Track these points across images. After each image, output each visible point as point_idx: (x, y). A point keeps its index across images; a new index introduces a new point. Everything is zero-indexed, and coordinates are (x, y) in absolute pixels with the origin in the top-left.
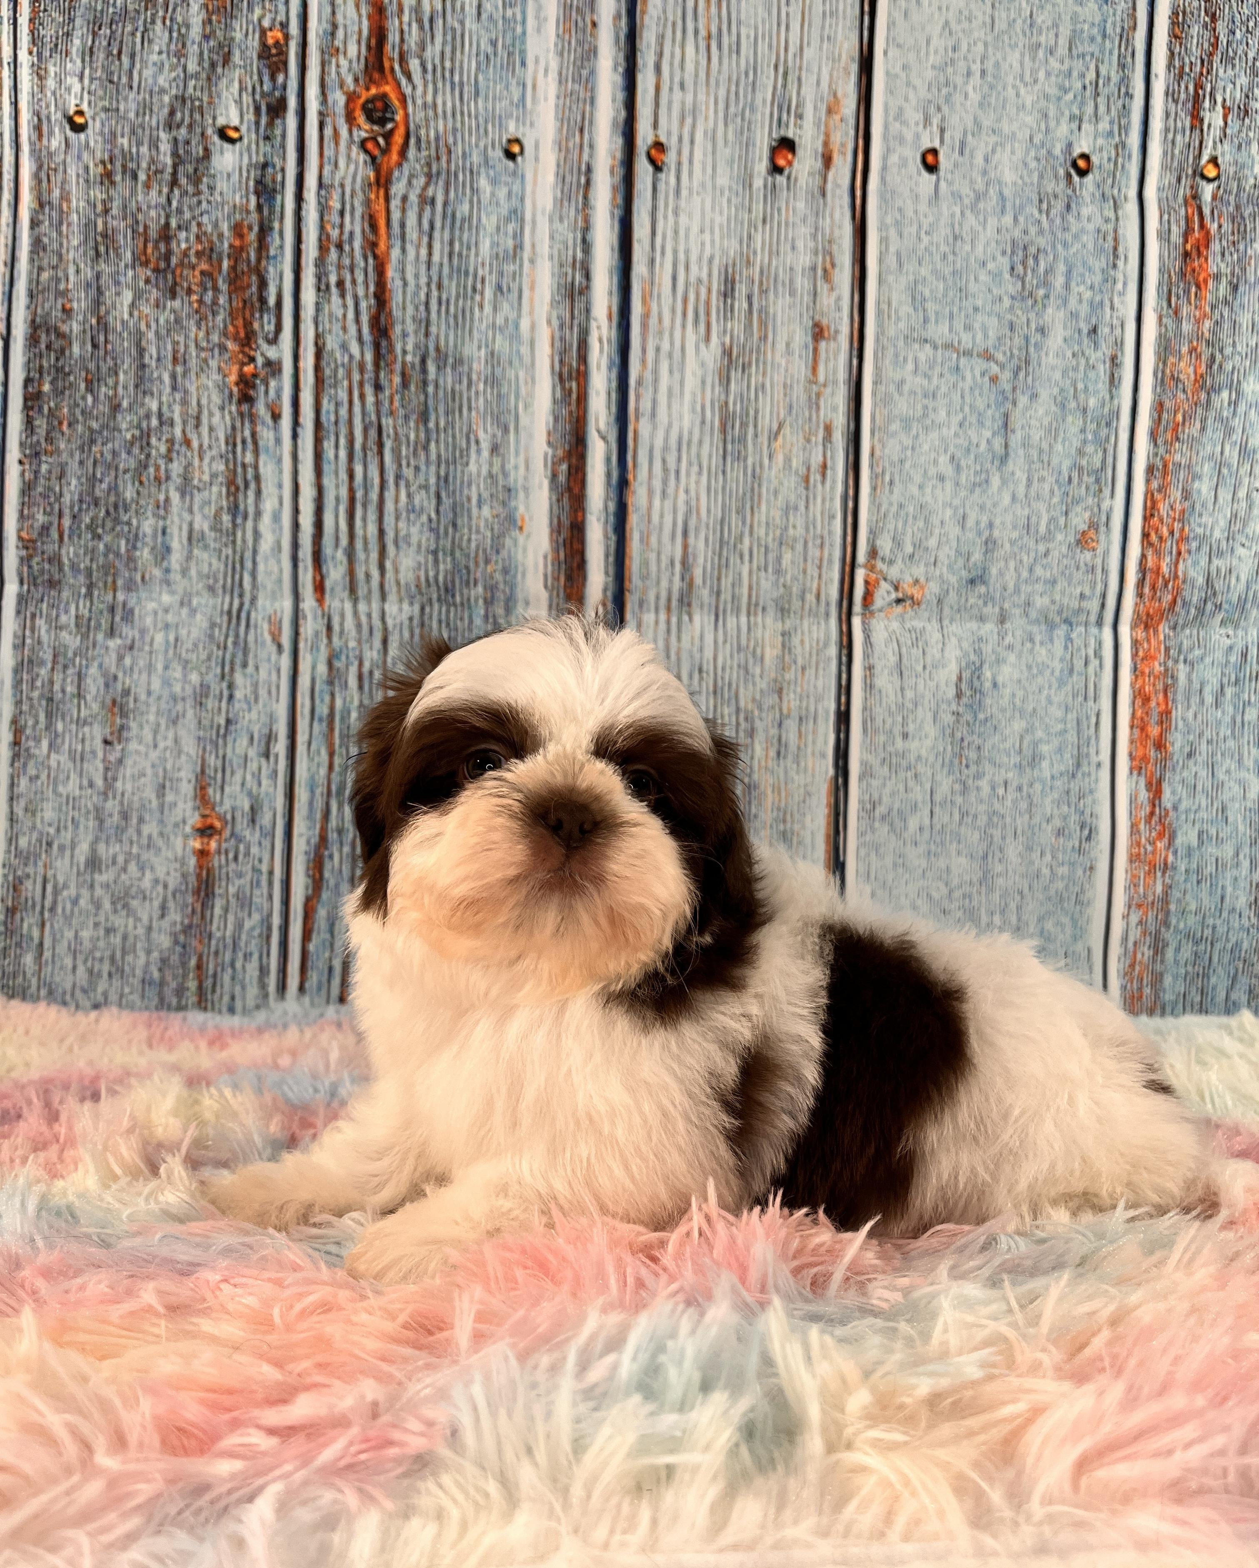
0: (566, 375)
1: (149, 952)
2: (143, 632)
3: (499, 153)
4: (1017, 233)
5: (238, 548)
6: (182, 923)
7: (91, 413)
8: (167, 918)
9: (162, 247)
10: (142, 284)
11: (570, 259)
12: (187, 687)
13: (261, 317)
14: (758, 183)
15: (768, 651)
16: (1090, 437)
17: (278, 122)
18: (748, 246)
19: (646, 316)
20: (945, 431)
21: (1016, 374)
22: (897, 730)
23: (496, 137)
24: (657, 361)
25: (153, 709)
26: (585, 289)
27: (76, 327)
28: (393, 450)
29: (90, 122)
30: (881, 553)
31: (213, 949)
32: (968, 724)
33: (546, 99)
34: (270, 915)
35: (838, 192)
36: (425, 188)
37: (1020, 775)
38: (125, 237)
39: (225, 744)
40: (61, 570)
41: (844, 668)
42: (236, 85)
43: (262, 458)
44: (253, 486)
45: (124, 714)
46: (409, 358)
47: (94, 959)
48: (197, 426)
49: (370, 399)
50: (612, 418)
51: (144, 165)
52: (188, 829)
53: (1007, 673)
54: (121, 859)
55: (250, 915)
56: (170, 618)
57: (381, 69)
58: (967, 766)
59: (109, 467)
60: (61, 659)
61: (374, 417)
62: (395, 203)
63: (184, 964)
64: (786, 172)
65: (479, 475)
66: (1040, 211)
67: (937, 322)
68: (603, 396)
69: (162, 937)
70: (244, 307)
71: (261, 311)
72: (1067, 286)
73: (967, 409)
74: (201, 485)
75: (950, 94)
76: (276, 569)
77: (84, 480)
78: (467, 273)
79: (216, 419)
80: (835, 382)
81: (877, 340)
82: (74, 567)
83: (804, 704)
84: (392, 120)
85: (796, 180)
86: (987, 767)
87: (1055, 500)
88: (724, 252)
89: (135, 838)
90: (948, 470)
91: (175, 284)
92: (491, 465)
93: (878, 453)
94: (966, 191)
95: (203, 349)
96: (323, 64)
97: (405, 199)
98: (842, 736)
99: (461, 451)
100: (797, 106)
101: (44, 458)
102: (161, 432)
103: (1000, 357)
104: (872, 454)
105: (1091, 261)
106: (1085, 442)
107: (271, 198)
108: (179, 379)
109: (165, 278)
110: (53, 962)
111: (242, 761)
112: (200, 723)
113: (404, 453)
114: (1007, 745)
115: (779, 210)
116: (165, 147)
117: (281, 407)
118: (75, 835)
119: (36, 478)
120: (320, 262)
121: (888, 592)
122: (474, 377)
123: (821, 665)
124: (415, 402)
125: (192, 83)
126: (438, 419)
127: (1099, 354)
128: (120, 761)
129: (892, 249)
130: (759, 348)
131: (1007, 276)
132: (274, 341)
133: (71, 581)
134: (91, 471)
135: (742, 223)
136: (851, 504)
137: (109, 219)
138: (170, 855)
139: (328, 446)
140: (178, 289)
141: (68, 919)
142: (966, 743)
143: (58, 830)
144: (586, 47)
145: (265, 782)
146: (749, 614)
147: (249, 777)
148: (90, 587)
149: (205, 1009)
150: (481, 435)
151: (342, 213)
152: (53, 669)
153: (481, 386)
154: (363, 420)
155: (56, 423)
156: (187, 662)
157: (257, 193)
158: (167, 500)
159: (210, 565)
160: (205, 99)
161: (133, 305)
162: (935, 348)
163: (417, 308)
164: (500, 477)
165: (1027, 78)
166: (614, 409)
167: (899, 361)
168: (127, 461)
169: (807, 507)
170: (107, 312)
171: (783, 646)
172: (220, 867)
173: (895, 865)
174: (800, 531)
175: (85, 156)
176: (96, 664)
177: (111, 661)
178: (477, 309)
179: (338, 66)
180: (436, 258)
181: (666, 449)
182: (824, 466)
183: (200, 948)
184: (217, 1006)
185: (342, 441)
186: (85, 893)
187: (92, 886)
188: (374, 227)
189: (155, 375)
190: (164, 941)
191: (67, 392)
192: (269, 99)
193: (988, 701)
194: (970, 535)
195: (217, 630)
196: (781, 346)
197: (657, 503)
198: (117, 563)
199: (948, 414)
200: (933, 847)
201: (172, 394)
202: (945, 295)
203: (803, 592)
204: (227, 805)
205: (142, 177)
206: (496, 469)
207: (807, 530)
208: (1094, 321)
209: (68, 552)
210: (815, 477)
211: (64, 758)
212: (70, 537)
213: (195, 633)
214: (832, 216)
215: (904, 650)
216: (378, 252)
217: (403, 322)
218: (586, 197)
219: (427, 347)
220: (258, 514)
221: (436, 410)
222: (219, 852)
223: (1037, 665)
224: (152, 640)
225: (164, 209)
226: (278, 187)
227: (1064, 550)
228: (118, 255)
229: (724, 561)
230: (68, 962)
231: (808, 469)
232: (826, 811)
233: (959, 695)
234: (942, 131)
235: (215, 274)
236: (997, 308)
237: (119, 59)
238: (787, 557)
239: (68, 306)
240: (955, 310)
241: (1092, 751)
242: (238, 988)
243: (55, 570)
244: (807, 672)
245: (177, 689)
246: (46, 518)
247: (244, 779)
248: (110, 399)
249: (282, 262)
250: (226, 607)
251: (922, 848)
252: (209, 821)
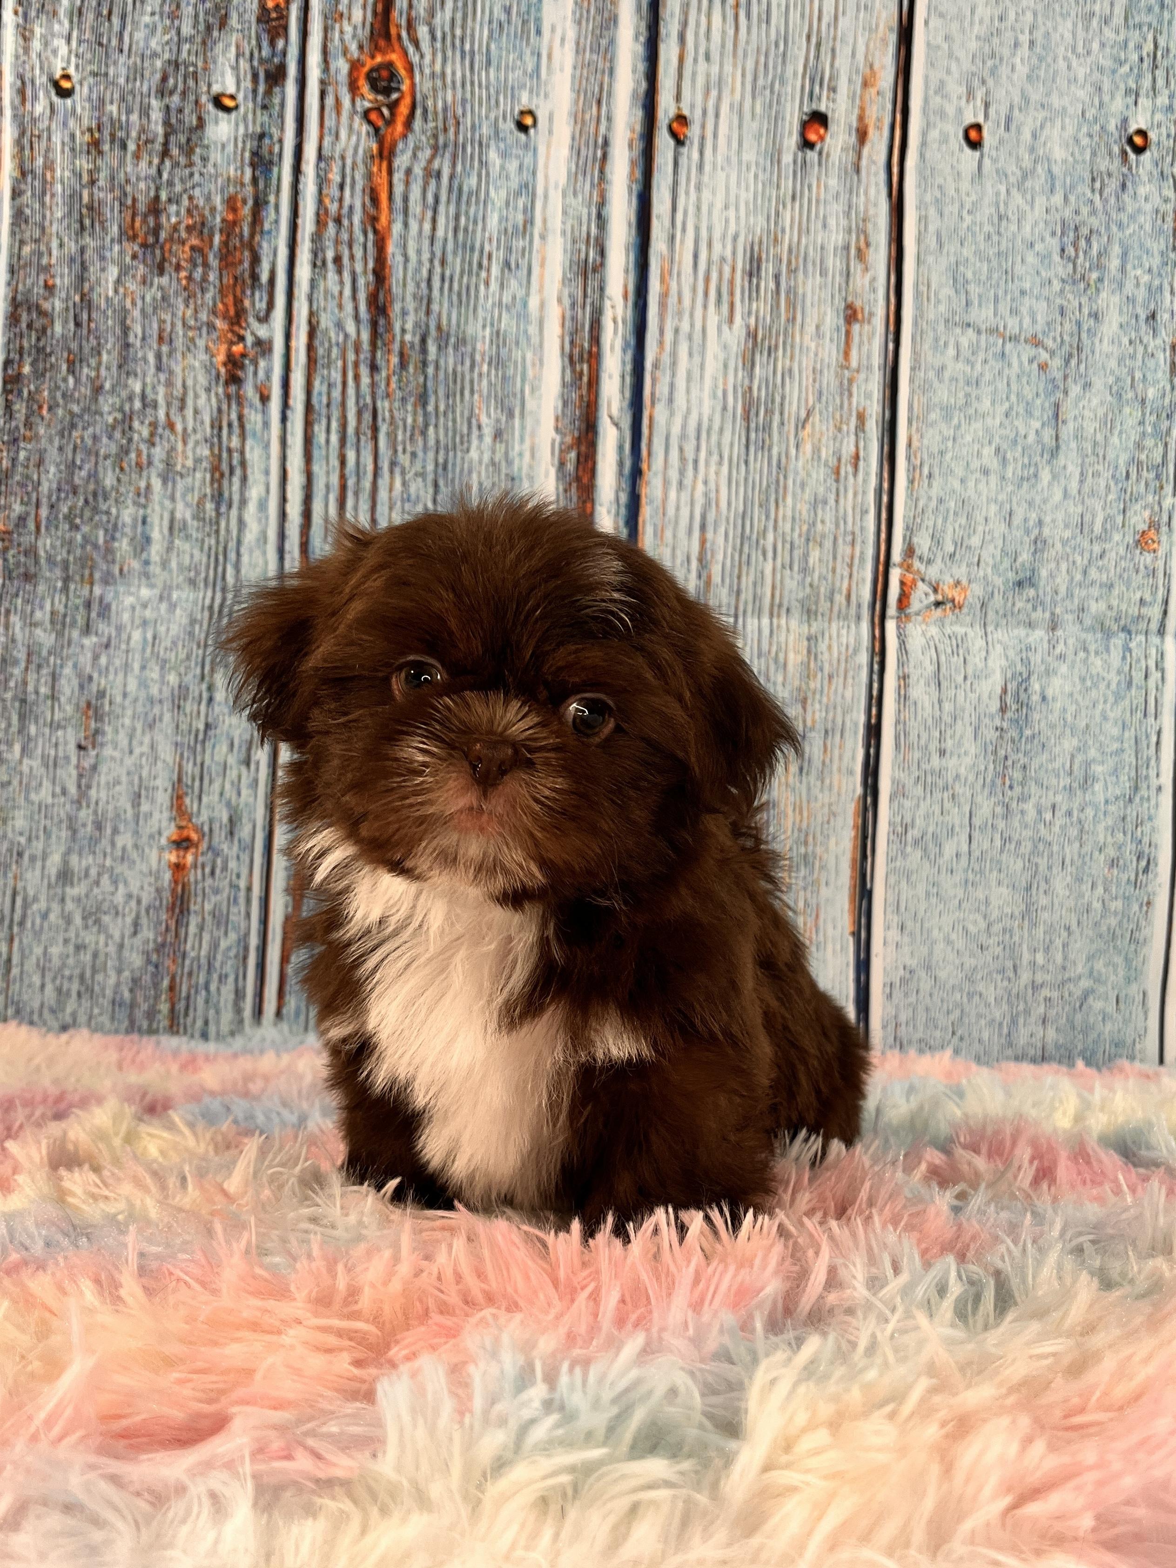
0: (576, 357)
1: (119, 971)
2: (119, 628)
3: (511, 125)
4: (1068, 213)
5: (221, 539)
6: (155, 941)
7: (72, 396)
8: (139, 936)
9: (151, 221)
10: (128, 259)
11: (584, 235)
12: (165, 688)
13: (253, 294)
14: (787, 158)
15: (791, 656)
16: (1149, 430)
17: (277, 90)
18: (776, 223)
19: (664, 295)
20: (989, 421)
21: (1067, 362)
22: (933, 746)
23: (508, 108)
24: (675, 343)
25: (129, 712)
26: (600, 267)
27: (58, 305)
28: (388, 434)
29: (77, 88)
30: (918, 552)
31: (186, 970)
32: (1013, 741)
33: (562, 70)
34: (247, 934)
35: (873, 168)
36: (430, 161)
37: (1070, 799)
38: (112, 210)
39: (204, 751)
40: (37, 562)
41: (875, 677)
42: (233, 49)
43: (249, 443)
44: (238, 472)
45: (99, 717)
46: (408, 337)
47: (63, 977)
48: (182, 408)
49: (365, 380)
50: (626, 403)
51: (134, 134)
52: (163, 841)
53: (1057, 686)
54: (93, 872)
55: (226, 933)
56: (148, 614)
57: (387, 36)
58: (1011, 787)
59: (89, 452)
60: (35, 658)
61: (369, 400)
62: (398, 177)
63: (156, 985)
64: (818, 147)
65: (480, 462)
66: (1093, 191)
67: (980, 305)
68: (617, 380)
69: (134, 955)
70: (235, 285)
71: (253, 287)
72: (1123, 269)
73: (1013, 398)
74: (184, 471)
75: (995, 67)
76: (261, 561)
77: (63, 467)
78: (472, 249)
79: (202, 401)
80: (869, 368)
81: (915, 323)
82: (50, 560)
83: (831, 715)
84: (398, 89)
85: (828, 155)
86: (1034, 789)
87: (1111, 497)
88: (749, 230)
89: (109, 850)
90: (994, 464)
91: (164, 259)
92: (494, 452)
93: (915, 444)
94: (1012, 169)
95: (190, 328)
96: (326, 30)
97: (409, 172)
98: (872, 751)
99: (462, 437)
100: (830, 79)
101: (22, 445)
102: (145, 416)
103: (1050, 343)
104: (909, 445)
105: (1148, 243)
106: (1144, 434)
107: (268, 170)
108: (164, 359)
109: (153, 253)
110: (21, 980)
111: (221, 769)
112: (177, 727)
113: (400, 438)
114: (1057, 765)
115: (810, 187)
116: (156, 116)
117: (270, 389)
118: (47, 845)
119: (13, 465)
120: (317, 237)
121: (926, 594)
122: (478, 358)
123: (850, 674)
124: (413, 385)
125: (186, 47)
126: (437, 402)
127: (1159, 341)
128: (94, 768)
129: (932, 228)
130: (786, 329)
131: (1056, 258)
132: (265, 318)
133: (48, 574)
134: (70, 456)
135: (770, 200)
136: (885, 498)
137: (96, 191)
138: (145, 869)
139: (319, 430)
140: (167, 265)
141: (37, 934)
142: (1009, 762)
143: (30, 839)
144: (606, 15)
145: (244, 792)
146: (771, 615)
147: (228, 786)
148: (66, 580)
149: (178, 1032)
150: (484, 419)
151: (342, 187)
152: (27, 669)
153: (485, 368)
154: (357, 402)
155: (35, 407)
156: (165, 661)
157: (253, 165)
158: (148, 487)
159: (192, 556)
160: (200, 64)
161: (118, 282)
162: (979, 332)
163: (418, 285)
164: (503, 464)
165: (1080, 49)
166: (628, 394)
167: (938, 346)
168: (107, 446)
169: (837, 501)
170: (92, 289)
171: (809, 652)
172: (196, 882)
173: (928, 894)
174: (830, 526)
175: (71, 123)
176: (70, 664)
177: (85, 660)
178: (482, 287)
179: (342, 32)
180: (440, 233)
181: (683, 436)
182: (857, 457)
183: (173, 968)
184: (189, 1030)
185: (334, 425)
186: (56, 907)
187: (63, 900)
188: (375, 200)
189: (140, 355)
190: (137, 960)
191: (48, 375)
192: (268, 66)
193: (1036, 716)
194: (1018, 534)
195: (197, 627)
196: (810, 329)
197: (673, 495)
198: (95, 556)
199: (993, 402)
200: (971, 876)
201: (156, 375)
202: (989, 278)
203: (832, 592)
204: (204, 817)
205: (132, 147)
206: (498, 456)
207: (837, 525)
208: (1152, 307)
209: (45, 544)
210: (847, 469)
211: (36, 763)
212: (47, 528)
213: (175, 629)
214: (866, 193)
215: (943, 658)
216: (379, 227)
217: (403, 300)
218: (602, 171)
219: (427, 326)
220: (243, 502)
221: (436, 392)
222: (195, 866)
223: (1092, 677)
224: (129, 638)
225: (154, 181)
226: (276, 159)
227: (1122, 551)
228: (104, 228)
229: (744, 557)
230: (36, 980)
231: (839, 460)
232: (853, 834)
233: (1003, 709)
234: (987, 105)
235: (206, 250)
236: (1046, 292)
237: (109, 19)
238: (815, 556)
239: (50, 282)
240: (1001, 293)
241: (1152, 773)
242: (212, 1012)
243: (30, 562)
244: (835, 680)
245: (154, 690)
246: (23, 508)
247: (223, 787)
248: (92, 381)
249: (276, 237)
250: (208, 602)
251: (958, 877)
252: (185, 833)
